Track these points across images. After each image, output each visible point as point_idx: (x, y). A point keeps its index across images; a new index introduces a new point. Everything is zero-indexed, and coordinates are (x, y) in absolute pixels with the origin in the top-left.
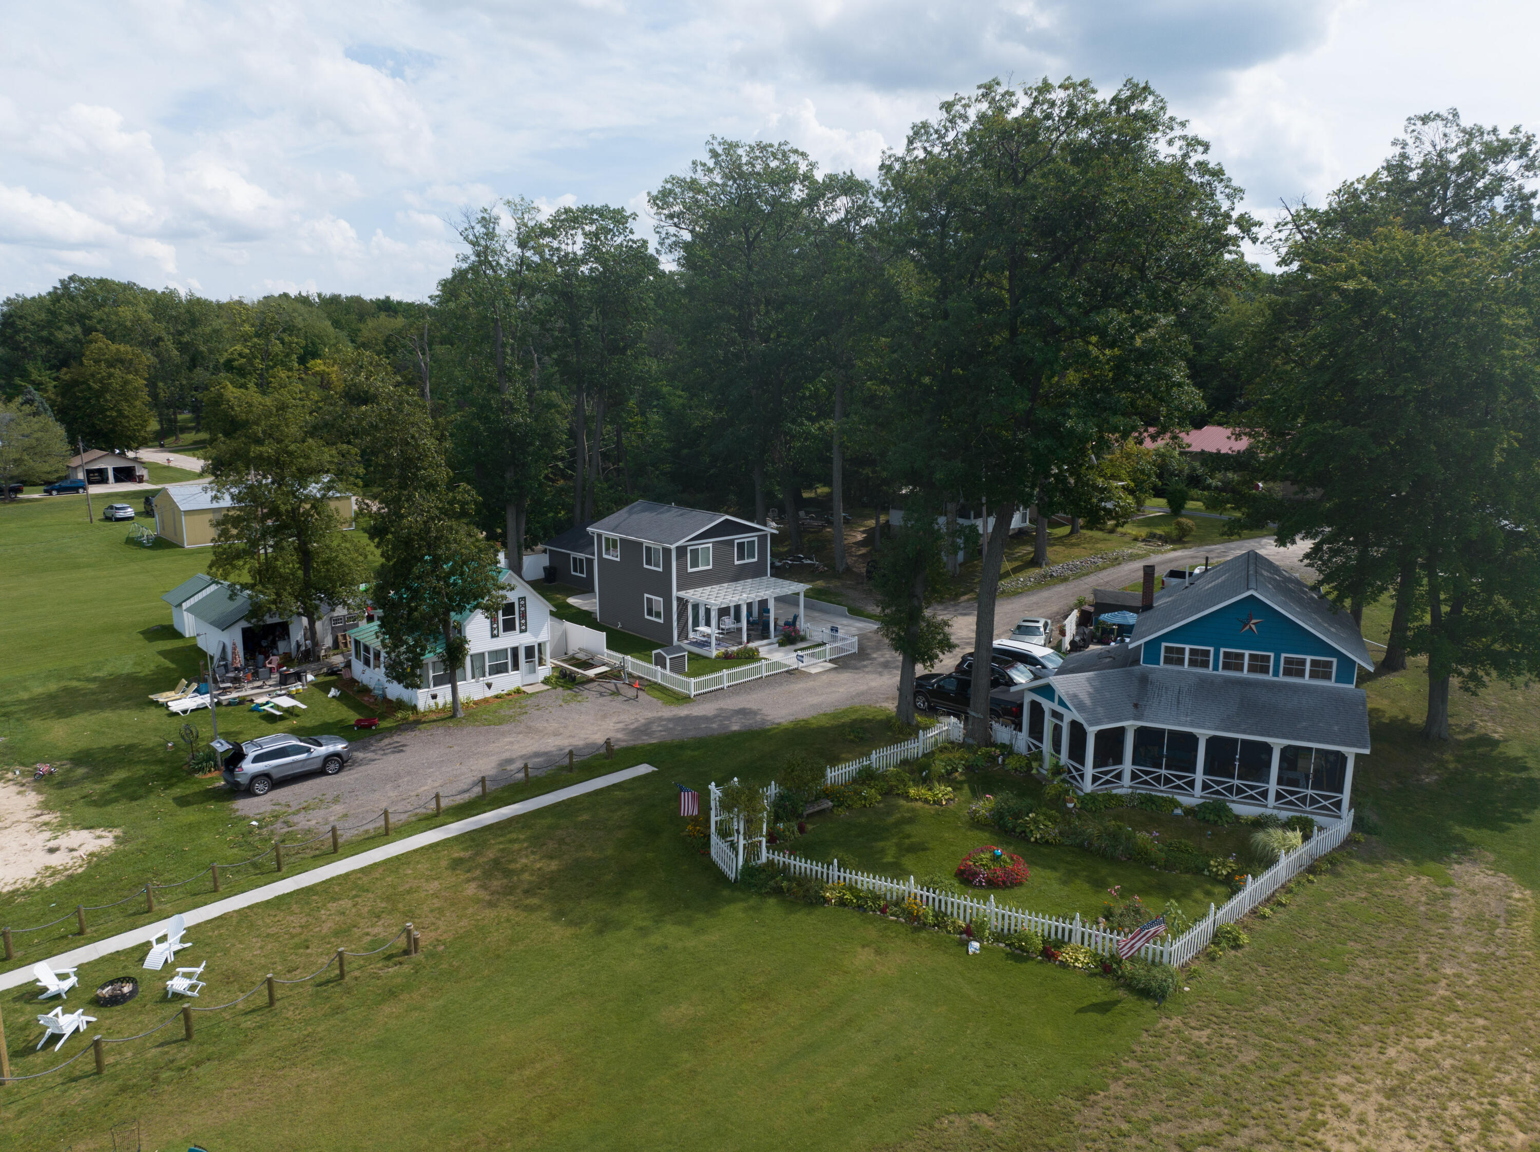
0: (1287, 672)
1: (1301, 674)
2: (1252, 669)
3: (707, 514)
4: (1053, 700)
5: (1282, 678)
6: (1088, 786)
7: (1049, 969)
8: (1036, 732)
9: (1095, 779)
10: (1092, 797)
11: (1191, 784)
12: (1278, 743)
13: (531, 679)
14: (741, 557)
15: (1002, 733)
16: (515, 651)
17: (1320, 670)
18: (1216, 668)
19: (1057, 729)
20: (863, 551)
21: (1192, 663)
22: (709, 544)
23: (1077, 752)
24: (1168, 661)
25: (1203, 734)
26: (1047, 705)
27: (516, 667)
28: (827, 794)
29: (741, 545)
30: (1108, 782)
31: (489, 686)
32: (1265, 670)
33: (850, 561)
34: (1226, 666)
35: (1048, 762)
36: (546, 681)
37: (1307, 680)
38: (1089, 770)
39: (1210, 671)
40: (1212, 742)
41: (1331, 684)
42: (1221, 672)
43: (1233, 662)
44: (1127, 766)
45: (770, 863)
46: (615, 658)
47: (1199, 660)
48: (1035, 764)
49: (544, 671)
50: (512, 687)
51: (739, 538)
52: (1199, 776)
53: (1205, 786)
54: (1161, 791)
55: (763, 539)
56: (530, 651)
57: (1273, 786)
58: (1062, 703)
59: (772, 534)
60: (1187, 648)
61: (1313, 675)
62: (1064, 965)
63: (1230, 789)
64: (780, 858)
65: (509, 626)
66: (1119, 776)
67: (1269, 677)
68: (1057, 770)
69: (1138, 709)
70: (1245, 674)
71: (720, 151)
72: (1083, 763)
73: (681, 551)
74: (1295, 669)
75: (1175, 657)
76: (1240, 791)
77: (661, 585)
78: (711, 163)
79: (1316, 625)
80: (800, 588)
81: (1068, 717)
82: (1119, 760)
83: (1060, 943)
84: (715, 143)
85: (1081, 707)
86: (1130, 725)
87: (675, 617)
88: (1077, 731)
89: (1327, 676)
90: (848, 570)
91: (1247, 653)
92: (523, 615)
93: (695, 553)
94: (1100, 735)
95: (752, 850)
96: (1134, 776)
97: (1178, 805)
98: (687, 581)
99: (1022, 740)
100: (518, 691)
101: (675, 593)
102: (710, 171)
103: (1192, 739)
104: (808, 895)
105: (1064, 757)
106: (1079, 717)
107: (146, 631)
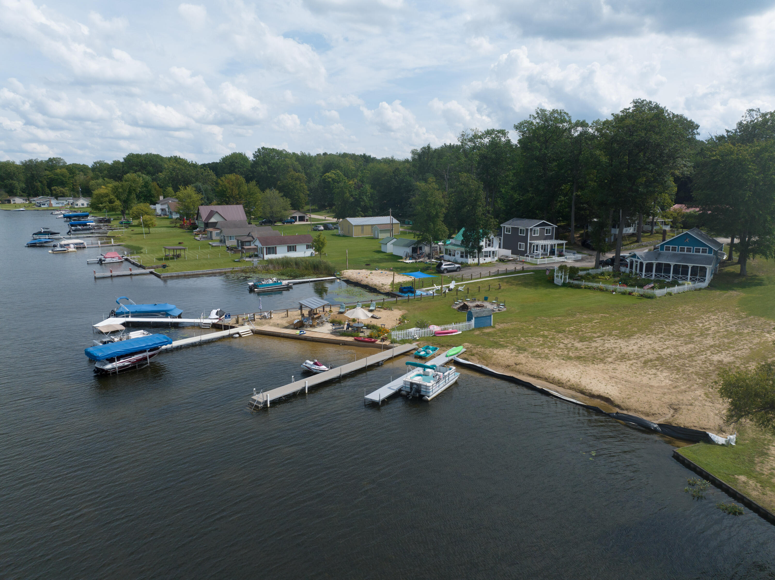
0: (696, 252)
1: (699, 252)
2: (687, 251)
3: (538, 221)
4: (635, 258)
5: (694, 253)
6: (643, 277)
7: (630, 296)
8: (631, 267)
9: (645, 275)
10: (644, 279)
11: (669, 277)
12: (690, 265)
13: (493, 260)
14: (547, 233)
15: (623, 269)
16: (490, 252)
17: (704, 251)
18: (678, 251)
19: (637, 265)
20: (579, 239)
21: (672, 250)
22: (538, 228)
23: (641, 270)
24: (666, 250)
25: (672, 263)
27: (490, 256)
28: (579, 276)
29: (547, 230)
30: (648, 277)
31: (485, 260)
32: (690, 251)
33: (576, 241)
34: (681, 251)
35: (634, 273)
36: (497, 261)
37: (701, 253)
38: (644, 273)
39: (677, 252)
40: (675, 266)
41: (707, 254)
42: (679, 252)
43: (682, 250)
44: (654, 273)
45: (569, 282)
46: (515, 256)
47: (674, 249)
48: (631, 274)
49: (496, 258)
50: (490, 261)
51: (547, 228)
52: (671, 275)
53: (673, 277)
54: (662, 279)
55: (553, 228)
56: (493, 252)
57: (689, 276)
58: (638, 258)
59: (556, 227)
60: (671, 246)
61: (702, 252)
62: (633, 295)
63: (679, 278)
64: (571, 281)
65: (489, 245)
66: (652, 275)
67: (691, 253)
68: (636, 274)
69: (656, 259)
70: (685, 252)
71: (540, 113)
72: (642, 272)
73: (531, 229)
74: (698, 251)
75: (668, 249)
76: (681, 278)
77: (525, 239)
78: (536, 116)
79: (709, 244)
80: (564, 242)
81: (639, 261)
82: (652, 272)
83: (632, 292)
84: (538, 110)
85: (642, 258)
86: (655, 262)
87: (528, 248)
88: (641, 264)
89: (706, 252)
90: (575, 243)
91: (686, 247)
92: (493, 243)
93: (535, 230)
94: (647, 264)
95: (565, 279)
96: (655, 275)
97: (665, 281)
98: (533, 238)
99: (628, 270)
100: (490, 262)
101: (529, 241)
102: (535, 118)
103: (669, 265)
104: (578, 287)
105: (638, 272)
106: (642, 260)
107: (374, 252)
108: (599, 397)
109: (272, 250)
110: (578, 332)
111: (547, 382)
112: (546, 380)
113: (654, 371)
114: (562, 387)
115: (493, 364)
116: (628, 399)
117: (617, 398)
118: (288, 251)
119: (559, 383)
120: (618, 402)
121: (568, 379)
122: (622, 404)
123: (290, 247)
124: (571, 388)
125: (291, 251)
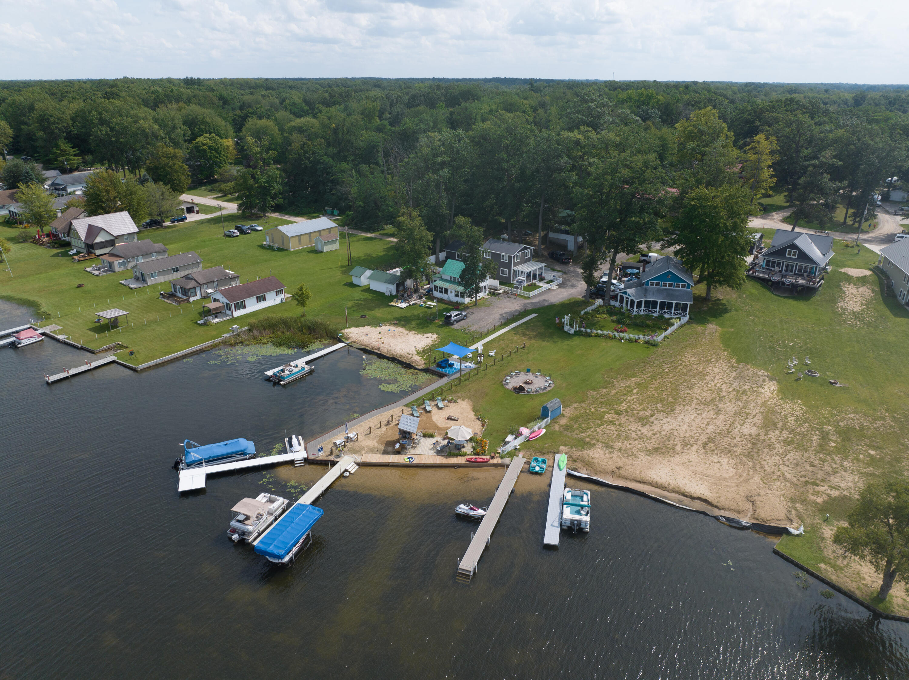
0: (676, 287)
1: (679, 287)
2: (669, 286)
3: (520, 245)
4: (626, 294)
5: (675, 288)
6: (635, 313)
7: (637, 343)
8: (621, 302)
10: (635, 315)
11: (656, 312)
12: (674, 302)
14: (526, 256)
15: (613, 303)
17: (683, 286)
19: (627, 301)
20: (543, 247)
21: (656, 285)
22: (519, 253)
23: (632, 306)
25: (659, 301)
26: (625, 296)
29: (526, 253)
30: (638, 312)
31: (480, 296)
32: (672, 286)
34: (663, 286)
35: (625, 308)
36: (487, 294)
38: (635, 309)
39: (660, 287)
40: (661, 303)
41: (685, 289)
42: (662, 287)
43: (665, 285)
44: (643, 308)
46: (504, 287)
47: (658, 284)
48: (621, 309)
51: (526, 251)
52: (658, 310)
53: (659, 312)
54: (650, 313)
55: (531, 250)
56: (485, 287)
57: (673, 311)
58: (629, 295)
59: (533, 249)
60: (655, 282)
62: (640, 344)
63: (664, 312)
66: (641, 311)
67: (672, 288)
68: (628, 310)
69: (645, 296)
70: (667, 287)
72: (633, 308)
74: (678, 286)
75: (652, 284)
76: (666, 312)
77: (508, 266)
79: (683, 276)
80: (544, 265)
81: (630, 298)
82: (641, 307)
85: (633, 296)
86: (644, 300)
87: (512, 274)
88: (632, 301)
91: (668, 283)
93: (517, 256)
94: (638, 302)
96: (644, 310)
97: (653, 316)
98: (516, 264)
99: (617, 304)
100: (483, 298)
101: (512, 268)
103: (657, 302)
104: (588, 335)
105: (629, 307)
106: (633, 298)
107: (345, 285)
108: (699, 499)
109: (242, 305)
110: (632, 411)
111: (652, 486)
112: (651, 484)
113: (715, 458)
114: (667, 491)
115: (601, 472)
116: (719, 497)
117: (712, 499)
118: (257, 302)
119: (663, 488)
120: (714, 502)
121: (667, 483)
122: (718, 504)
123: (260, 297)
124: (674, 491)
125: (260, 301)
